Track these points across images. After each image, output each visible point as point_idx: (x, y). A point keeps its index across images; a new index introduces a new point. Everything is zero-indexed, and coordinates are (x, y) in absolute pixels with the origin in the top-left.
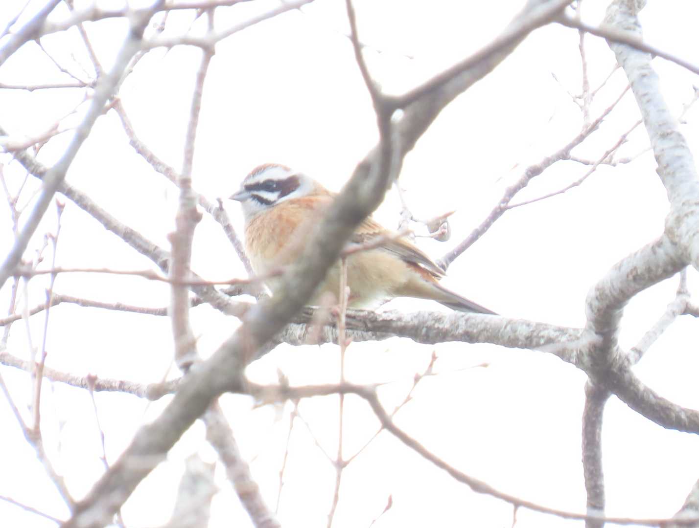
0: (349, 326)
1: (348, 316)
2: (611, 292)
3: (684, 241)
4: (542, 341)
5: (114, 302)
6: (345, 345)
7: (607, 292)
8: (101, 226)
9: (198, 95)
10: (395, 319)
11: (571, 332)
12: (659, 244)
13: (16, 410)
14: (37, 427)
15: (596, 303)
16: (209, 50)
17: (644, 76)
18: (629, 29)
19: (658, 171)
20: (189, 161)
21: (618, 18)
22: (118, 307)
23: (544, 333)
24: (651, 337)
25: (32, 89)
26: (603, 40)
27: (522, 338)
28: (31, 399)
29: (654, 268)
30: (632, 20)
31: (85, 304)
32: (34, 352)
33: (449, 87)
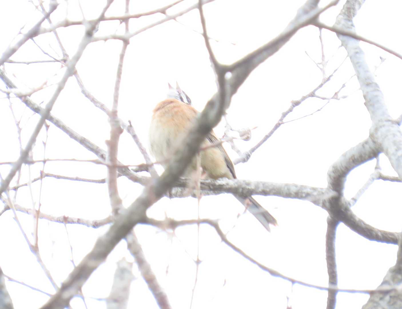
0: (202, 188)
1: (202, 183)
2: (341, 169)
3: (380, 141)
4: (304, 195)
5: (74, 176)
6: (200, 198)
7: (339, 169)
8: (67, 136)
9: (120, 66)
10: (225, 184)
11: (319, 190)
12: (366, 142)
13: (25, 235)
14: (37, 244)
15: (333, 174)
16: (126, 42)
17: (357, 53)
18: (348, 28)
19: (365, 104)
20: (116, 101)
21: (343, 22)
22: (77, 179)
23: (305, 191)
24: (361, 192)
25: (28, 63)
26: (334, 34)
27: (293, 193)
28: (33, 230)
29: (363, 156)
30: (350, 23)
31: (59, 177)
32: (34, 204)
33: (256, 60)
